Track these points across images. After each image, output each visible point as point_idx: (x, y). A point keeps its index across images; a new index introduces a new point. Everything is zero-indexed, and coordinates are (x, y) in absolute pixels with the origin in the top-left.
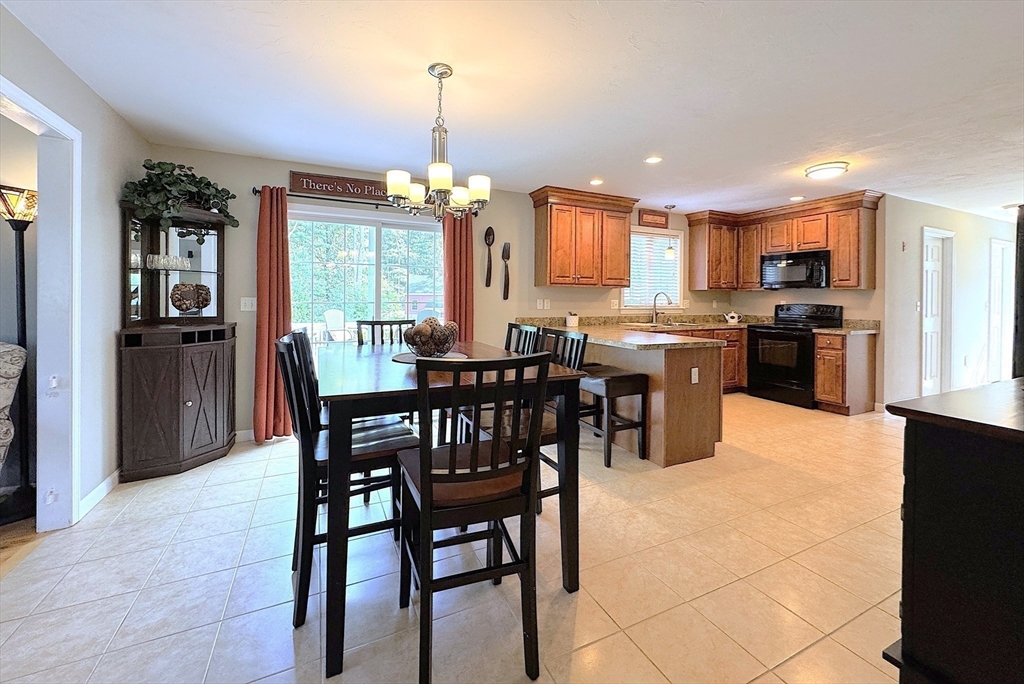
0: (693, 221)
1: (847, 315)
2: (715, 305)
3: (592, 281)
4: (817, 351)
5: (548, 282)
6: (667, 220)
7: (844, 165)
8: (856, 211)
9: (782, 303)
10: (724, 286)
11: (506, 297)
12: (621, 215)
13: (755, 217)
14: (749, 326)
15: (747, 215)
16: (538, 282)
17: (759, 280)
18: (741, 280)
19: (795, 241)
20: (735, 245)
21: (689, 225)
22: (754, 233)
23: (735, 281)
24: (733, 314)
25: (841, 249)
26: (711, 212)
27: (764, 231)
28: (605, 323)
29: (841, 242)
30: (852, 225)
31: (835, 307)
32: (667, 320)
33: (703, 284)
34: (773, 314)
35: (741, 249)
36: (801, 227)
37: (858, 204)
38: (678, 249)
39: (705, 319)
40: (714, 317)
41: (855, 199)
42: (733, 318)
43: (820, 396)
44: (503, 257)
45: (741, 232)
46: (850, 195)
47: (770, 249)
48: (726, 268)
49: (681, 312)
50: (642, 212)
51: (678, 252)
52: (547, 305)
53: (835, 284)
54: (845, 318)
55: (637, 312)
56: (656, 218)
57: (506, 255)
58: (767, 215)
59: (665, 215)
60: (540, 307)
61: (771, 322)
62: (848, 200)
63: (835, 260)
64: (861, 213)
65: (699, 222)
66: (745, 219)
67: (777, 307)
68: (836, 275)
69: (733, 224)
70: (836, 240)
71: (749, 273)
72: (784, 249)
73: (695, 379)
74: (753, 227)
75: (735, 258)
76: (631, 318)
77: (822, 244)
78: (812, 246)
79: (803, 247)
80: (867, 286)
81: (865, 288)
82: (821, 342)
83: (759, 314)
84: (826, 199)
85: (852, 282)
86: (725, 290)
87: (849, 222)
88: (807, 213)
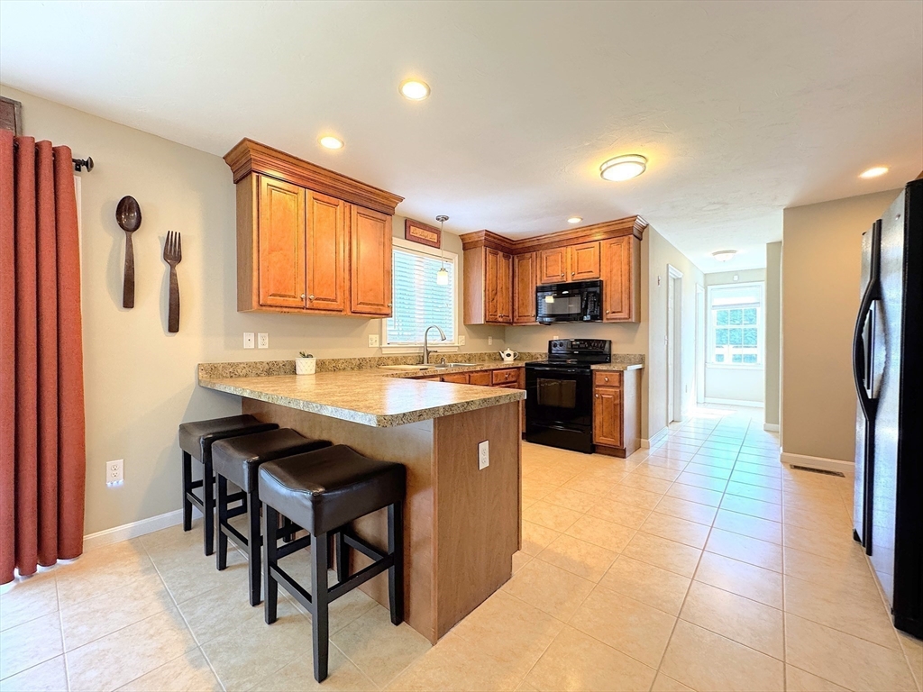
0: (467, 243)
1: (616, 350)
2: (490, 341)
3: (333, 305)
4: (595, 389)
5: (255, 304)
6: (439, 237)
8: (626, 238)
9: (555, 338)
10: (500, 320)
11: (173, 326)
12: (379, 215)
13: (530, 244)
14: (526, 364)
15: (523, 241)
16: (244, 305)
17: (534, 313)
18: (516, 313)
19: (569, 271)
20: (511, 274)
21: (464, 249)
22: (529, 262)
23: (511, 316)
24: (508, 351)
25: (614, 278)
27: (538, 260)
28: (360, 367)
29: (614, 271)
30: (624, 253)
31: (604, 342)
32: (441, 360)
33: (479, 319)
34: (547, 351)
35: (516, 280)
36: (575, 255)
37: (628, 231)
38: (452, 271)
39: (481, 357)
40: (490, 355)
41: (626, 225)
42: (508, 355)
43: (599, 438)
44: (166, 256)
45: (516, 260)
46: (622, 221)
47: (545, 279)
48: (502, 300)
49: (456, 349)
50: (409, 223)
51: (452, 275)
52: (264, 341)
53: (609, 316)
54: (613, 352)
55: (402, 350)
56: (426, 233)
57: (173, 252)
58: (541, 242)
59: (437, 231)
60: (248, 345)
61: (543, 359)
62: (620, 227)
63: (607, 290)
64: (632, 241)
65: (476, 243)
66: (520, 246)
67: (551, 343)
68: (609, 307)
69: (508, 249)
70: (609, 270)
71: (524, 305)
72: (559, 278)
73: (484, 461)
74: (528, 255)
75: (511, 289)
76: (397, 359)
77: (595, 274)
78: (585, 275)
79: (577, 276)
80: (635, 319)
81: (633, 320)
82: (599, 379)
83: (533, 351)
84: (598, 226)
85: (624, 315)
86: (501, 324)
87: (621, 251)
88: (581, 240)
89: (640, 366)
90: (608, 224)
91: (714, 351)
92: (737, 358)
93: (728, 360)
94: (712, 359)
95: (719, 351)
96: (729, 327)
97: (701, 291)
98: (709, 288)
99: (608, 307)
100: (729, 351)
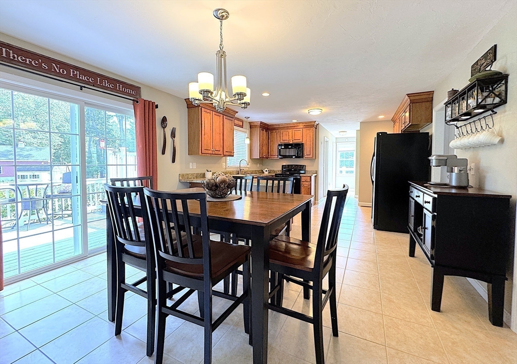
0: (252, 126)
1: (307, 169)
2: (260, 165)
3: (219, 153)
4: (302, 183)
5: (200, 153)
6: (243, 124)
7: (321, 110)
9: (284, 164)
11: (173, 161)
12: (231, 119)
13: (275, 127)
14: (275, 174)
15: (273, 125)
16: (190, 153)
17: (276, 154)
18: (269, 154)
19: (291, 139)
20: (268, 138)
21: (250, 128)
22: (275, 133)
23: (267, 155)
24: (266, 169)
25: (307, 143)
26: (261, 123)
27: (279, 133)
30: (311, 134)
31: (303, 166)
32: (244, 173)
33: (257, 155)
34: (281, 169)
35: (270, 140)
36: (293, 133)
37: (312, 126)
39: (255, 172)
40: (258, 171)
41: (312, 124)
42: (266, 171)
45: (270, 133)
46: (311, 122)
47: (282, 141)
48: (265, 149)
49: (248, 169)
52: (195, 166)
53: (305, 156)
55: (232, 169)
56: (239, 122)
57: (173, 135)
58: (280, 126)
60: (191, 167)
61: (280, 172)
62: (310, 124)
63: (305, 147)
64: (313, 129)
65: (256, 126)
67: (283, 166)
69: (267, 128)
70: (306, 139)
71: (273, 151)
72: (287, 141)
74: (274, 131)
75: (267, 144)
76: (231, 172)
77: (301, 141)
78: (297, 141)
79: (294, 141)
80: (314, 157)
81: (314, 158)
82: (303, 179)
83: (275, 169)
84: (302, 123)
85: (311, 156)
86: (264, 158)
87: (309, 132)
88: (296, 127)
89: (316, 175)
90: (306, 123)
91: (339, 169)
92: (347, 172)
93: (344, 173)
94: (338, 172)
95: (341, 169)
96: (344, 159)
97: (335, 144)
98: (338, 143)
99: (305, 153)
100: (344, 169)
